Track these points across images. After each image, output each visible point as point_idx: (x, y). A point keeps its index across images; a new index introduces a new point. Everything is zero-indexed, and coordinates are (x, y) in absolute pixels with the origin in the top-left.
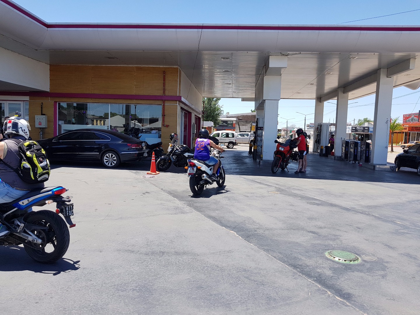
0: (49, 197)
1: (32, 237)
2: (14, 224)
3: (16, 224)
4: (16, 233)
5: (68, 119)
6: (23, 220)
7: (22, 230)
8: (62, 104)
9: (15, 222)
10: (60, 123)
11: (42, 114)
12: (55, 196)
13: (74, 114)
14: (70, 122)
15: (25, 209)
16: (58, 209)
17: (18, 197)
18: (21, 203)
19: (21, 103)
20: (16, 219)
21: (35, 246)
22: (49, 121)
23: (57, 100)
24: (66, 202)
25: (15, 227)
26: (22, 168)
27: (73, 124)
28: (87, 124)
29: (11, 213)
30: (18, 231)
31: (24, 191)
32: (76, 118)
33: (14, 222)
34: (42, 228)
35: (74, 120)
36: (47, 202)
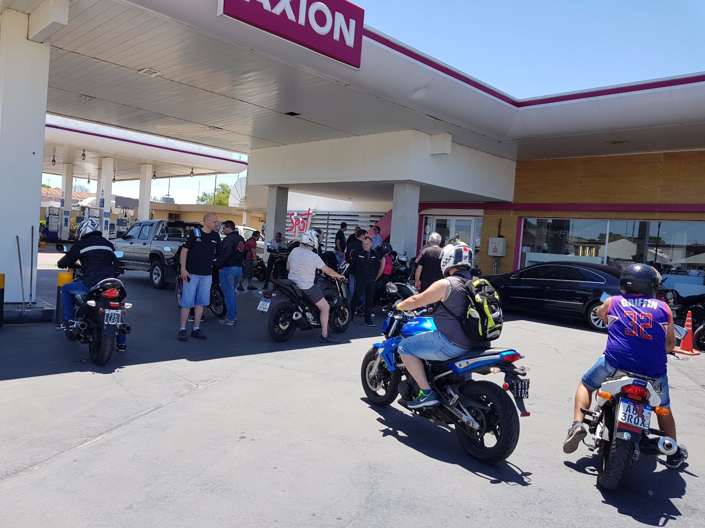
0: (496, 363)
1: (466, 418)
2: (445, 392)
3: (449, 393)
4: (447, 406)
5: (537, 244)
6: (459, 390)
7: (456, 403)
8: (529, 220)
9: (448, 390)
10: (524, 251)
11: (500, 236)
12: (504, 362)
13: (547, 236)
14: (540, 250)
15: (461, 375)
16: (507, 384)
17: (454, 355)
18: (457, 364)
19: (473, 219)
20: (449, 386)
21: (469, 432)
22: (507, 247)
23: (524, 214)
24: (519, 376)
25: (447, 396)
26: (468, 317)
27: (545, 252)
28: (567, 253)
29: (445, 376)
30: (451, 404)
31: (464, 350)
32: (550, 242)
33: (446, 389)
34: (482, 408)
35: (545, 245)
36: (492, 369)
